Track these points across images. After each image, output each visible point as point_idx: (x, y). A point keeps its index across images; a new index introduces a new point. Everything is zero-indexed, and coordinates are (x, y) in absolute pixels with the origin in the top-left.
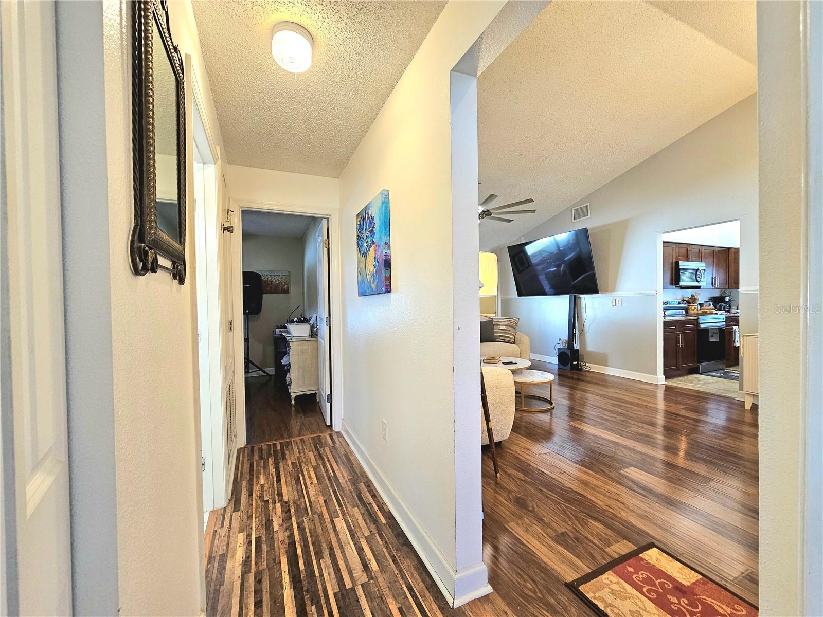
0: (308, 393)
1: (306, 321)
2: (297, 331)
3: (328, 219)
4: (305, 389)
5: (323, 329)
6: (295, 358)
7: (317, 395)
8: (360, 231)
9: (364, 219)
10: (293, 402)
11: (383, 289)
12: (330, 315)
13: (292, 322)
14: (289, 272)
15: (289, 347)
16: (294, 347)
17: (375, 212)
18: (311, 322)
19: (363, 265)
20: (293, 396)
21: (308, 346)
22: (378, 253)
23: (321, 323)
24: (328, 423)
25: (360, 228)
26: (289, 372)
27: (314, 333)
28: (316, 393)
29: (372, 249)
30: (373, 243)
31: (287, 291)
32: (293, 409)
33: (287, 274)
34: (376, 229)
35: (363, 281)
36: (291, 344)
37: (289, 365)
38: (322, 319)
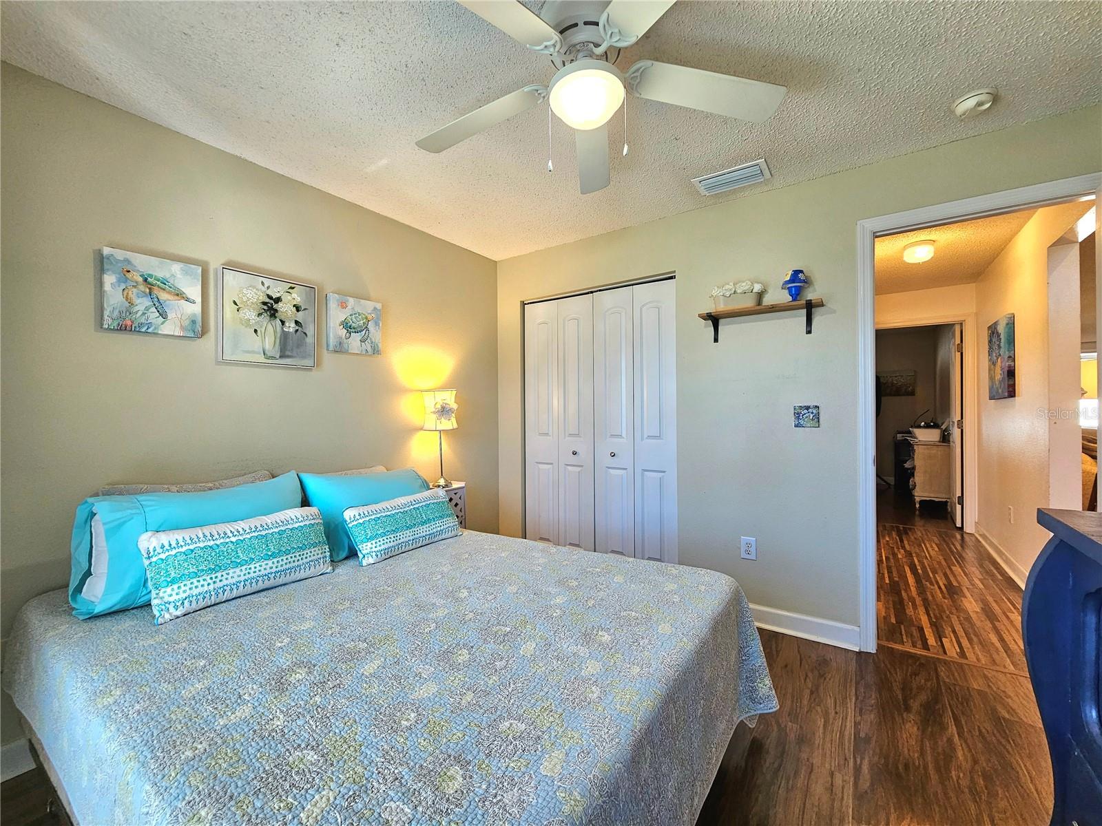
0: (937, 500)
1: (936, 426)
2: (925, 436)
3: (961, 324)
4: (932, 495)
5: (956, 432)
6: (920, 461)
7: (949, 504)
8: (990, 342)
9: (993, 331)
10: (917, 506)
11: (1006, 394)
12: (962, 418)
13: (919, 427)
14: (915, 371)
15: (914, 451)
16: (919, 452)
17: (1001, 329)
18: (943, 427)
19: (993, 372)
20: (917, 499)
21: (938, 452)
22: (1003, 364)
23: (953, 427)
24: (959, 524)
25: (991, 339)
26: (913, 476)
27: (945, 438)
28: (946, 502)
29: (999, 360)
30: (1000, 355)
31: (912, 393)
32: (917, 512)
33: (913, 374)
34: (1002, 344)
35: (993, 387)
36: (915, 447)
37: (914, 468)
38: (953, 422)
